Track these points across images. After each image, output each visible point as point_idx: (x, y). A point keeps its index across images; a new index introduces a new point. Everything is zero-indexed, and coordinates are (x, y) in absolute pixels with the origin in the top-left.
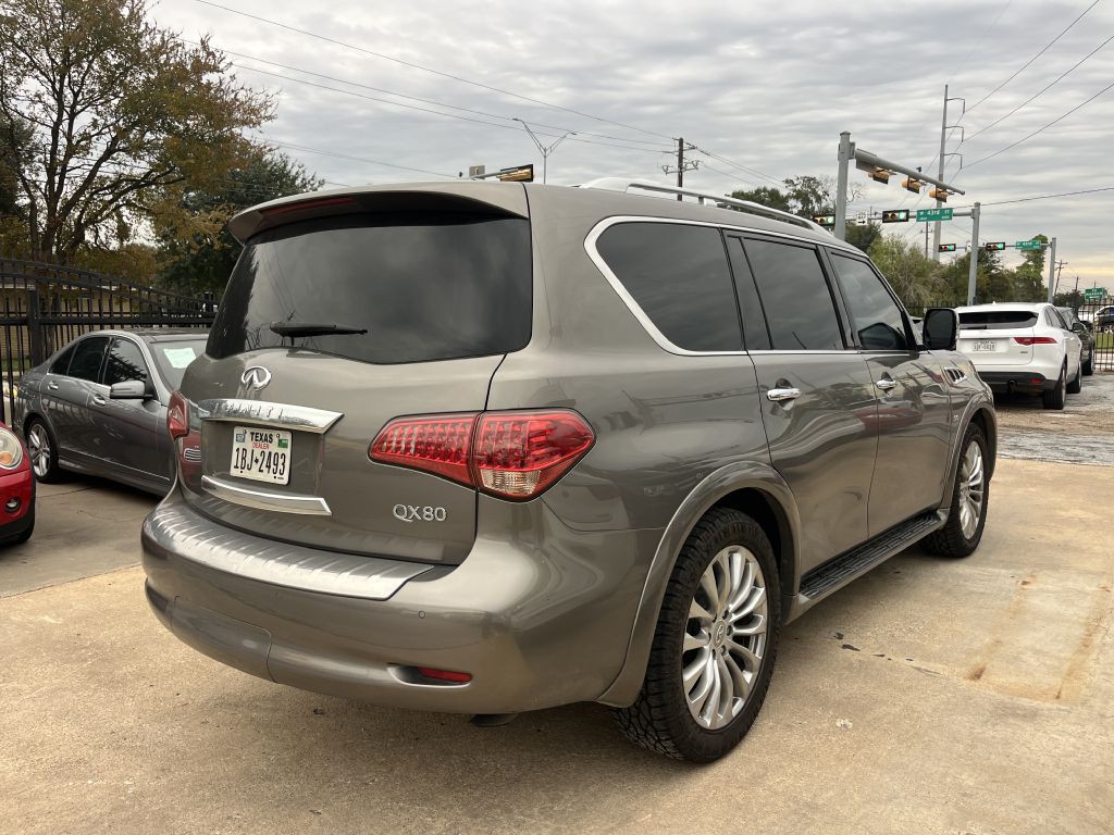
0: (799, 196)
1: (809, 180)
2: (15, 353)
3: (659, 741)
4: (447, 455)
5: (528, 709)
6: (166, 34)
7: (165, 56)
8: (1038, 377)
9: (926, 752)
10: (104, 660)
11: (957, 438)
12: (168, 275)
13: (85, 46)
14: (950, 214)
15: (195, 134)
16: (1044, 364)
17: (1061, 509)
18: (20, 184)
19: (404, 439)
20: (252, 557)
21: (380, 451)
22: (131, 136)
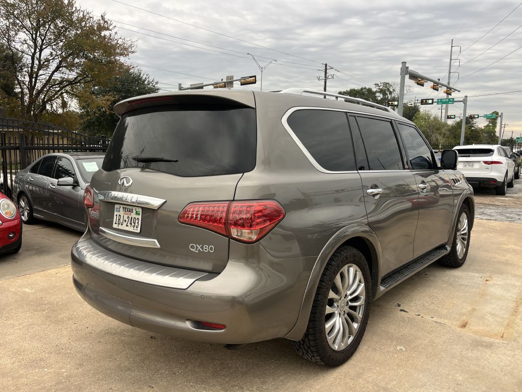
0: (381, 91)
1: (386, 84)
2: (13, 161)
3: (313, 356)
4: (215, 221)
5: (252, 342)
6: (85, 12)
7: (84, 23)
8: (494, 180)
9: (440, 363)
10: (53, 310)
11: (456, 210)
12: (85, 125)
13: (47, 18)
14: (453, 101)
15: (98, 59)
16: (497, 174)
17: (504, 244)
18: (16, 82)
19: (195, 213)
20: (122, 267)
21: (184, 218)
22: (68, 60)
